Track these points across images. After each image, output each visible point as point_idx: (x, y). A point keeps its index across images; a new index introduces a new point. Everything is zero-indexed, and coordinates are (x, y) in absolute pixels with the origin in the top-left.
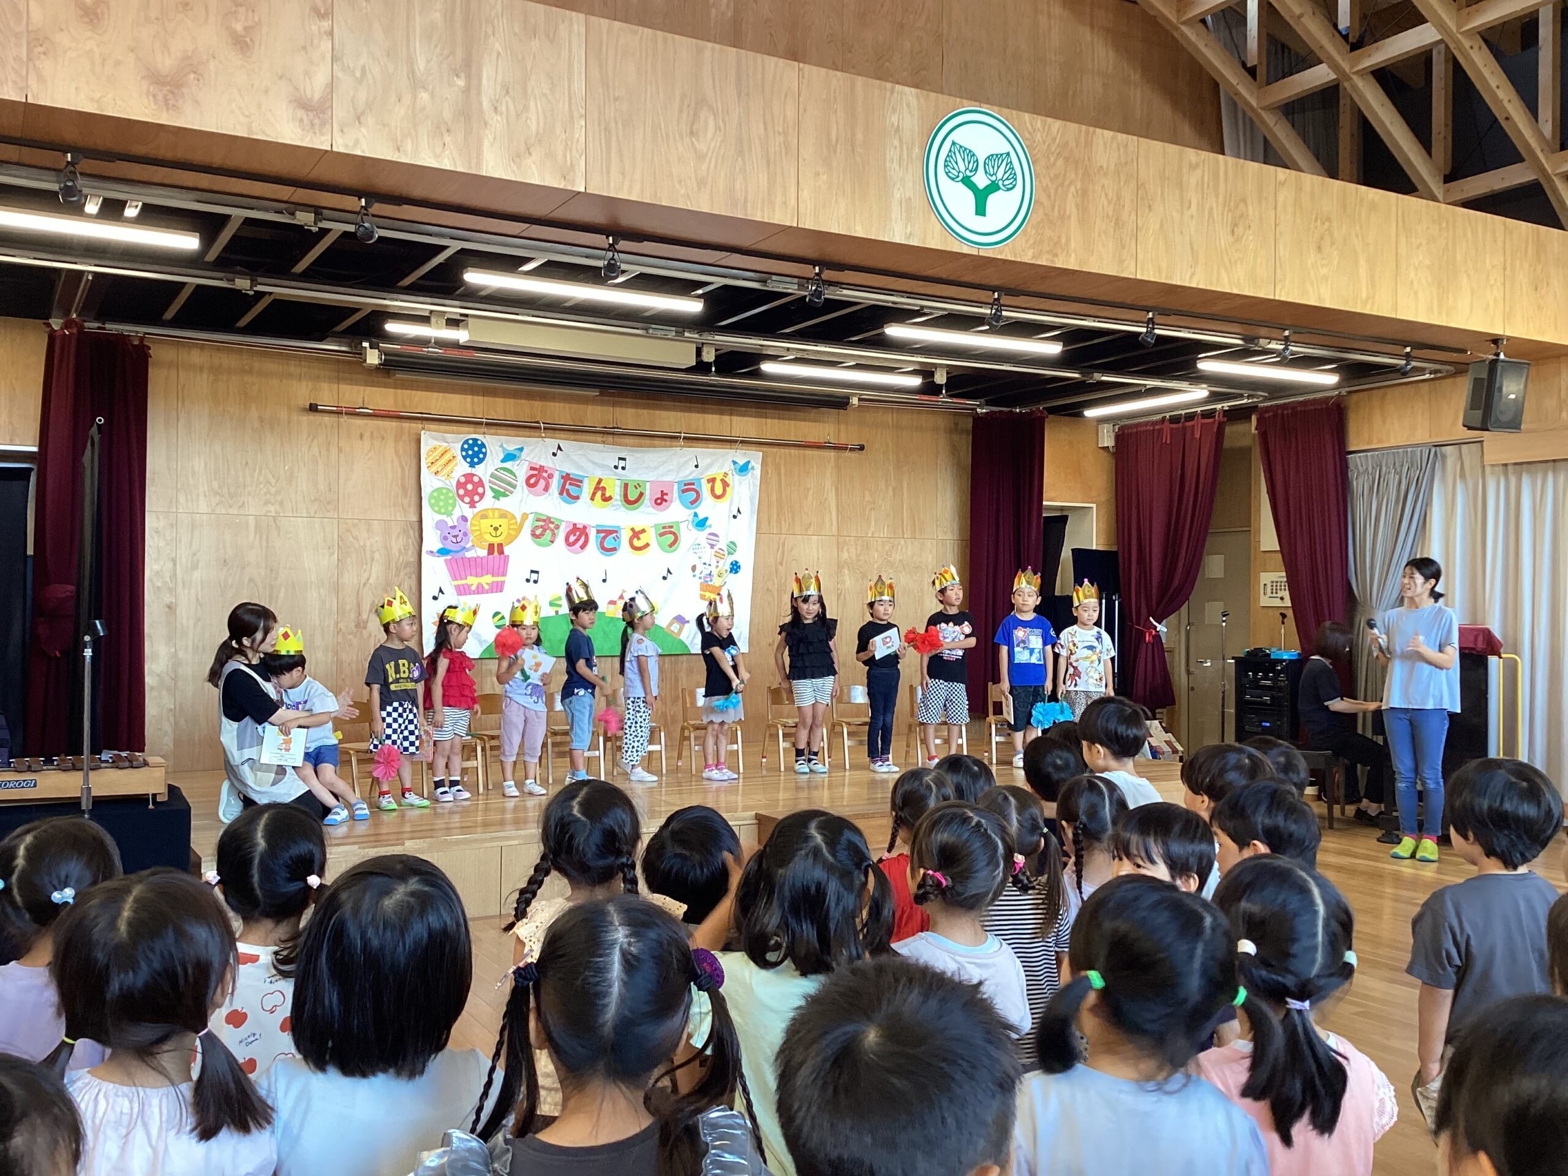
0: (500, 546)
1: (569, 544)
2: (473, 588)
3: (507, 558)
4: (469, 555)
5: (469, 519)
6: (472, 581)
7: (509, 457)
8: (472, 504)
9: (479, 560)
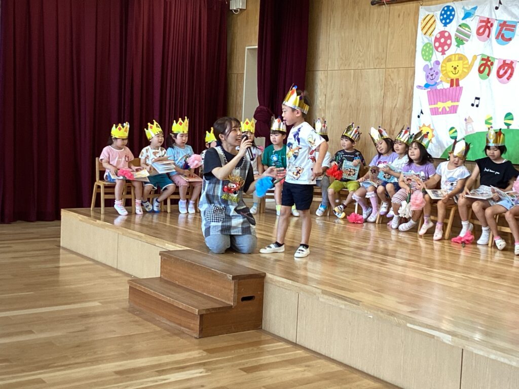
0: (457, 80)
1: (499, 76)
2: (440, 110)
3: (461, 89)
4: (439, 87)
5: (441, 62)
6: (440, 105)
7: (467, 15)
8: (443, 52)
9: (444, 91)
